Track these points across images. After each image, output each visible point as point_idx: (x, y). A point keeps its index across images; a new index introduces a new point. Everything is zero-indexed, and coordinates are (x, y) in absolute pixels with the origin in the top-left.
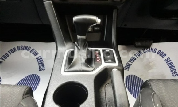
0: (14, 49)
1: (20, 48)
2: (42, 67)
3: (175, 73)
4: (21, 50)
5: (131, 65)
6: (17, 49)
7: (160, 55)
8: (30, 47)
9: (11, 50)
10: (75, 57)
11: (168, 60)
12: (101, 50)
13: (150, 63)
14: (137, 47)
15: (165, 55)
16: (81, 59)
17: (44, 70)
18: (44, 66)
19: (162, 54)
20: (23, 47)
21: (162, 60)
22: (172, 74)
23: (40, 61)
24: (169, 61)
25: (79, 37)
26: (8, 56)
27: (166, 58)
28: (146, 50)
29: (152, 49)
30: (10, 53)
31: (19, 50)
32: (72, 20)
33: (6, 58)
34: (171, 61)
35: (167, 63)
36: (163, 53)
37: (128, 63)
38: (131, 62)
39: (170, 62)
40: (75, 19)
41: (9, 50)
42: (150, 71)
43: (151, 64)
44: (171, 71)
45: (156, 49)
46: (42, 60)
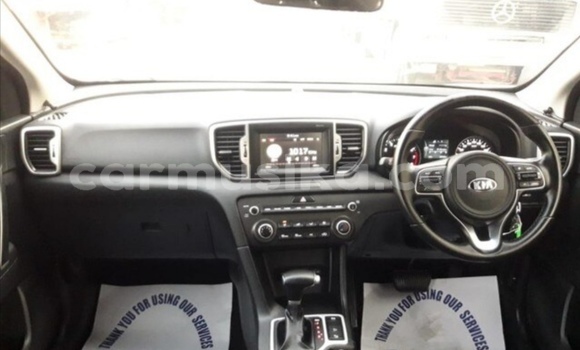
0: (146, 302)
1: (158, 300)
2: (206, 340)
3: (481, 343)
4: (161, 303)
5: (391, 328)
6: (150, 301)
7: (450, 306)
8: (178, 297)
9: (139, 304)
10: (288, 333)
11: (467, 316)
12: (323, 317)
13: (430, 322)
14: (401, 290)
15: (460, 305)
16: (295, 338)
17: (212, 346)
18: (210, 338)
19: (454, 304)
20: (163, 298)
21: (454, 317)
22: (476, 345)
23: (202, 327)
24: (468, 319)
25: (290, 302)
26: (134, 318)
27: (462, 311)
28: (421, 295)
29: (433, 294)
30: (136, 311)
31: (155, 304)
32: (281, 280)
33: (130, 323)
34: (472, 317)
35: (464, 321)
36: (455, 300)
37: (385, 325)
38: (390, 321)
39: (471, 320)
40: (285, 278)
41: (135, 304)
42: (431, 341)
43: (432, 326)
44: (474, 339)
45: (441, 292)
46: (206, 325)
